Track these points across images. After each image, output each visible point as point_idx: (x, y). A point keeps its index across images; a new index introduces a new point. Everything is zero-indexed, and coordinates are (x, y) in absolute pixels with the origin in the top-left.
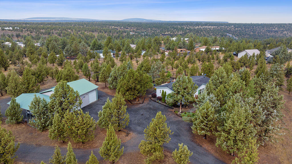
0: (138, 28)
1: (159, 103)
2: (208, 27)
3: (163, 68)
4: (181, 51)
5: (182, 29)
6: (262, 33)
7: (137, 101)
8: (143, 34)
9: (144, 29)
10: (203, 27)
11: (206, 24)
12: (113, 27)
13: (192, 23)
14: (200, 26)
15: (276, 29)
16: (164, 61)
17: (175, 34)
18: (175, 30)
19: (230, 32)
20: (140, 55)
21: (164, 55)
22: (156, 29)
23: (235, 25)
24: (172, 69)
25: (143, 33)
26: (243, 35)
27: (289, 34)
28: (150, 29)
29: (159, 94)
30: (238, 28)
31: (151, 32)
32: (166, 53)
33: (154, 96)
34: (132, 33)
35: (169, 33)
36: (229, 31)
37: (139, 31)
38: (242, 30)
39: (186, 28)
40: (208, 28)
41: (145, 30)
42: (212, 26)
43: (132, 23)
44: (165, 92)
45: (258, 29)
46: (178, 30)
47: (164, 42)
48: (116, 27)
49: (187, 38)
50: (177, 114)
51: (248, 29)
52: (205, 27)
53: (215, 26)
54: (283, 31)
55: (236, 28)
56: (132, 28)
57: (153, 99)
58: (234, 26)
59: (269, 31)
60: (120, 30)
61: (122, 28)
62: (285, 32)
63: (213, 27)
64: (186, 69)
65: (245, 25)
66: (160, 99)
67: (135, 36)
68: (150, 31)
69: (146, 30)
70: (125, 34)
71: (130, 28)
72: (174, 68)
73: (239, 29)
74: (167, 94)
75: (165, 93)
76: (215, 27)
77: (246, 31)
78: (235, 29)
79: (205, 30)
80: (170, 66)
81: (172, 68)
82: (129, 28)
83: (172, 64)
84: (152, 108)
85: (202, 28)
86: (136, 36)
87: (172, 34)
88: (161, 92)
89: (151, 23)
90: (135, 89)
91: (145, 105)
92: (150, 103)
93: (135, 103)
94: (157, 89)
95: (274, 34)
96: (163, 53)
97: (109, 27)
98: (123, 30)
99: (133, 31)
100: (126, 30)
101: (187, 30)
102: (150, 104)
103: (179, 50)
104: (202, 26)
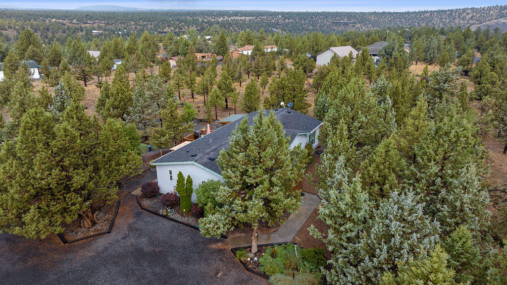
0: (108, 21)
1: (172, 220)
2: (239, 18)
3: (170, 94)
4: (203, 57)
5: (195, 23)
6: (326, 28)
7: (87, 226)
8: (120, 33)
9: (121, 23)
10: (232, 18)
11: (236, 14)
12: (54, 20)
13: (211, 13)
14: (226, 17)
15: (346, 20)
16: (169, 79)
17: (184, 30)
18: (183, 24)
19: (278, 26)
20: (109, 68)
21: (168, 65)
22: (145, 23)
23: (283, 14)
24: (193, 97)
25: (120, 30)
26: (299, 30)
27: (363, 28)
28: (133, 23)
29: (167, 183)
30: (289, 19)
31: (136, 28)
32: (173, 63)
33: (152, 191)
34: (96, 31)
35: (171, 30)
36: (276, 25)
37: (110, 27)
38: (296, 22)
39: (203, 20)
40: (241, 20)
41: (123, 26)
42: (246, 16)
43: (95, 13)
44: (189, 177)
45: (320, 21)
46: (188, 24)
47: (164, 45)
48: (60, 21)
49: (209, 35)
50: (244, 264)
51: (305, 20)
52: (236, 19)
53: (251, 16)
54: (354, 23)
55: (286, 18)
56: (96, 21)
57: (146, 203)
58: (283, 16)
59: (337, 24)
60: (70, 25)
61: (75, 21)
62: (358, 25)
63: (248, 18)
64: (228, 94)
65: (299, 14)
66: (172, 202)
67: (103, 37)
68: (134, 26)
69: (125, 26)
70: (81, 33)
71: (91, 22)
72: (198, 93)
73: (290, 21)
74: (196, 184)
75: (190, 181)
76: (251, 18)
77: (301, 25)
78: (284, 20)
79: (236, 23)
80: (186, 91)
81: (192, 94)
82: (89, 21)
83: (191, 84)
84: (147, 249)
85: (230, 19)
86: (105, 37)
87: (177, 30)
88: (175, 178)
89: (135, 13)
90: (67, 188)
91: (120, 237)
92: (140, 224)
93: (80, 235)
94: (158, 169)
95: (343, 28)
96: (164, 62)
97: (44, 21)
98: (76, 26)
99: (99, 28)
100: (83, 26)
101: (204, 24)
102: (137, 230)
103: (199, 55)
104: (229, 17)
